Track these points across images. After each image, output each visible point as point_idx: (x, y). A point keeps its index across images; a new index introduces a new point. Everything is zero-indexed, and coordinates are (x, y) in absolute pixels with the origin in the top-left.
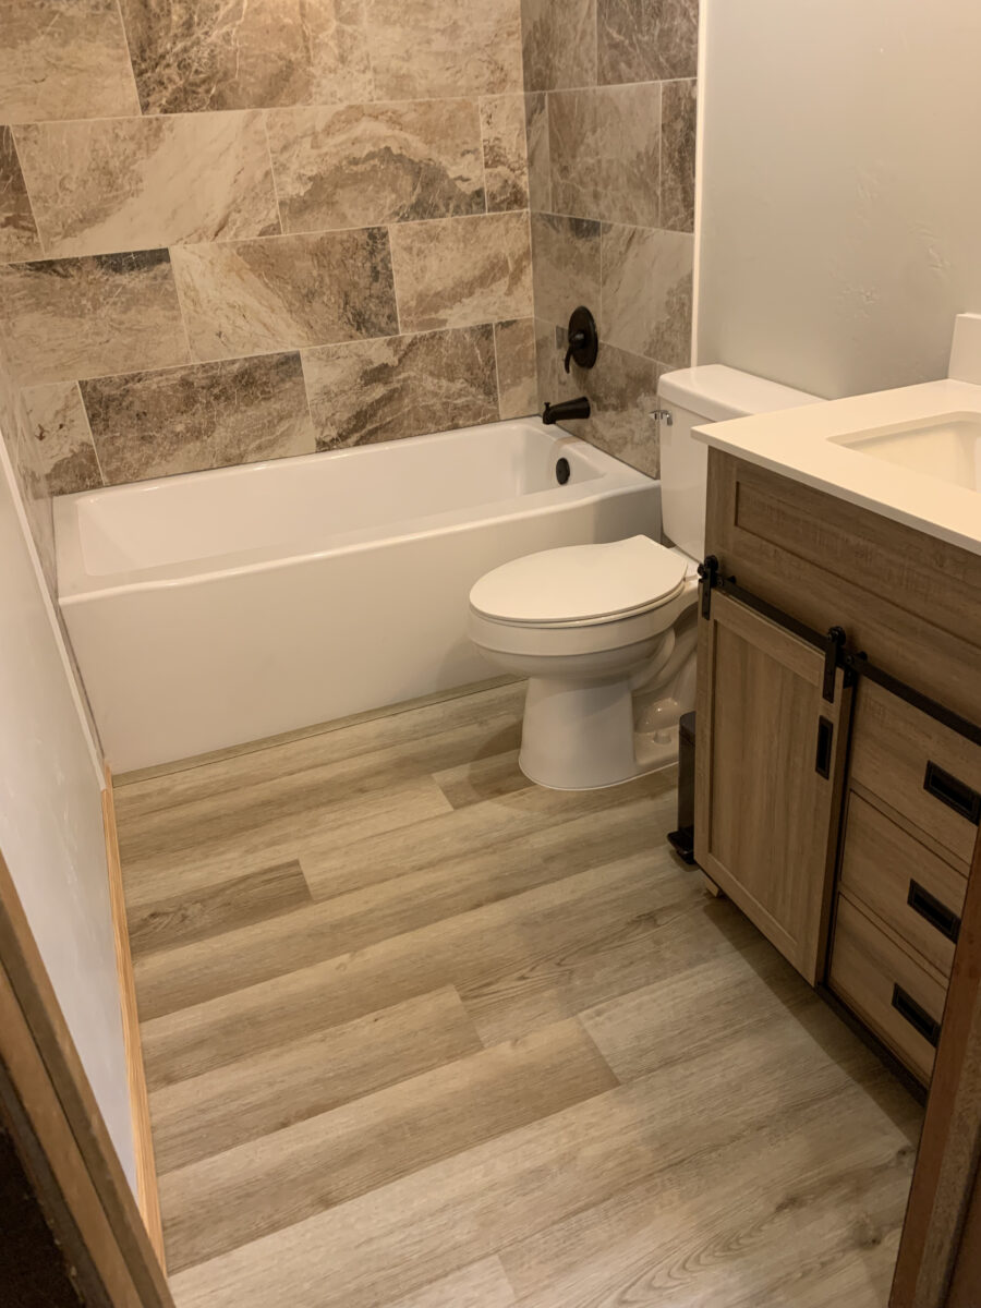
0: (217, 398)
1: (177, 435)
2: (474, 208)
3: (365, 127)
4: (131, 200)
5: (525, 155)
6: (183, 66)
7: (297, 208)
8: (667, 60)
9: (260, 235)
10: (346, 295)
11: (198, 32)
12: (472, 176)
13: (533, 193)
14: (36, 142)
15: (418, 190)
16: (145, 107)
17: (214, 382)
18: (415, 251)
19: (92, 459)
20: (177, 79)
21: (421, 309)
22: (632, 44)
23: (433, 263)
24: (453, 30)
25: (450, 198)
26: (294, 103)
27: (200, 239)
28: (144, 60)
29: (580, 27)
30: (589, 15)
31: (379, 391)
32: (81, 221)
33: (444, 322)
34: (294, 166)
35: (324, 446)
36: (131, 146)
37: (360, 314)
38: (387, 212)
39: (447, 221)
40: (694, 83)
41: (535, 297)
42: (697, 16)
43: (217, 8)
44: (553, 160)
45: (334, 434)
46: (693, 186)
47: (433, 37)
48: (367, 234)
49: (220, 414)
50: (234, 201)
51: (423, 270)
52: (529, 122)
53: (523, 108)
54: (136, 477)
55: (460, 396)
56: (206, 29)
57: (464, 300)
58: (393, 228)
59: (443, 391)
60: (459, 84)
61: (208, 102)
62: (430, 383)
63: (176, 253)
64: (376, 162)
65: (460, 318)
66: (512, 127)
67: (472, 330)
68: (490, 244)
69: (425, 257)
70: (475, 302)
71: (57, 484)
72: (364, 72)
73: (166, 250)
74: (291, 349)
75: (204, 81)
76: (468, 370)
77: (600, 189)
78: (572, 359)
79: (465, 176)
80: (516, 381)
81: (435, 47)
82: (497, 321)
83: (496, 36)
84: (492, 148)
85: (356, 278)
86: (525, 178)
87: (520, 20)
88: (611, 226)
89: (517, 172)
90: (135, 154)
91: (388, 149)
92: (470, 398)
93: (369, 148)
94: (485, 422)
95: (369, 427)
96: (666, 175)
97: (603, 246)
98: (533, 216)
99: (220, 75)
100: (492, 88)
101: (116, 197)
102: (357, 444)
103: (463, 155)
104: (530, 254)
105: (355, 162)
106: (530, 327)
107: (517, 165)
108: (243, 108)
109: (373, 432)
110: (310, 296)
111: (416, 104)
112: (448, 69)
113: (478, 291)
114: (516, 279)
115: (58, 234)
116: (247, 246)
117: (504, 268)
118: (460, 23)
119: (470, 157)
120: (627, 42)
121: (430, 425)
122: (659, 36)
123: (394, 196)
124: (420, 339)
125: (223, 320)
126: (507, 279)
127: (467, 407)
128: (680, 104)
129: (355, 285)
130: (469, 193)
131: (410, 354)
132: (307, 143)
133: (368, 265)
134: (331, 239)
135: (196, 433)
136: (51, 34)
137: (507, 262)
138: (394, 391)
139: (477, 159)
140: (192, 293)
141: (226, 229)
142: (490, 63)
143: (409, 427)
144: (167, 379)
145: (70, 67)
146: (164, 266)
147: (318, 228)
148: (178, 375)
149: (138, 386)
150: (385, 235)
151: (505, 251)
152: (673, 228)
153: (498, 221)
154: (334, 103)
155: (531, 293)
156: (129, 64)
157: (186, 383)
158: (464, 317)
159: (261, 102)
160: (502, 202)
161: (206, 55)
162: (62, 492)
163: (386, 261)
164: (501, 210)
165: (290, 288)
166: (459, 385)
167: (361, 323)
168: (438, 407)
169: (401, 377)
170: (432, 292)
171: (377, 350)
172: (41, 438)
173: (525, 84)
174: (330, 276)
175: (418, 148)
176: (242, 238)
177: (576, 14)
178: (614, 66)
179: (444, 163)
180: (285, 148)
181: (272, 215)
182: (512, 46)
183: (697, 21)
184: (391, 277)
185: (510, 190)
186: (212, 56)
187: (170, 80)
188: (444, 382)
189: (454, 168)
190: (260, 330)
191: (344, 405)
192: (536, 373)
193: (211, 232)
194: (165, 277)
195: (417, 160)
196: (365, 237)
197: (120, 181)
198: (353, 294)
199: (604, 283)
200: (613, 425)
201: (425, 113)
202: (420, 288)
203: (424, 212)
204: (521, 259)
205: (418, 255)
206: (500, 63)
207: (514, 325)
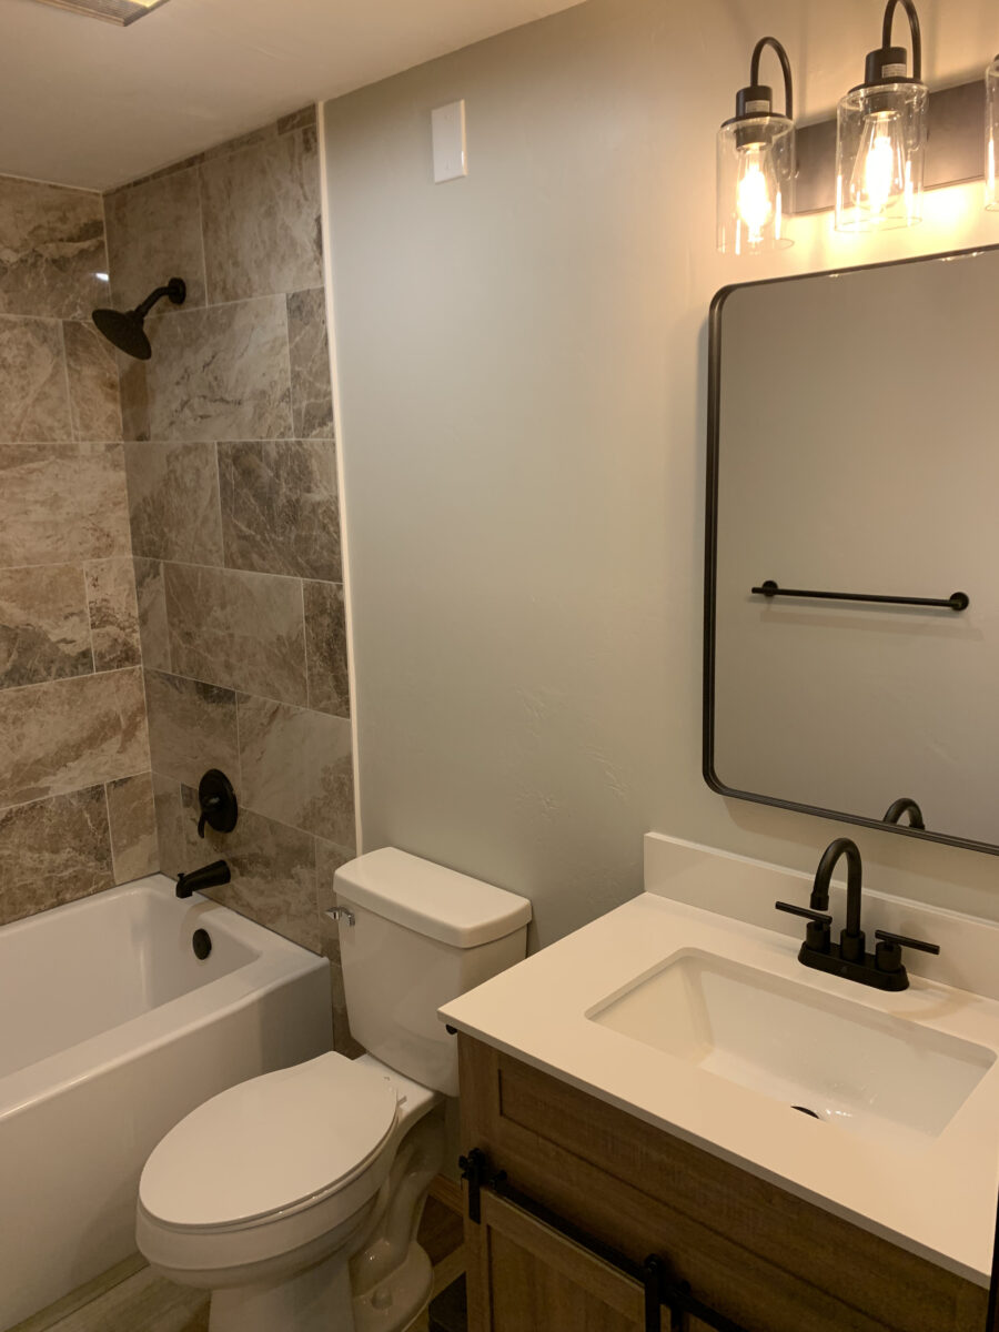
2: (80, 668)
5: (136, 613)
8: (308, 562)
12: (77, 637)
13: (145, 649)
15: (14, 656)
18: (10, 720)
21: (17, 780)
22: (264, 540)
23: (32, 729)
24: (55, 501)
25: (52, 662)
29: (200, 511)
30: (211, 505)
33: (48, 788)
39: (49, 685)
40: (340, 588)
41: (152, 752)
42: (338, 532)
44: (172, 625)
46: (346, 677)
47: (31, 508)
51: (20, 738)
52: (140, 583)
53: (132, 569)
55: (66, 867)
57: (70, 764)
59: (46, 863)
60: (61, 550)
62: (28, 859)
65: (64, 784)
66: (122, 588)
67: (80, 794)
68: (99, 704)
69: (23, 723)
70: (83, 765)
76: (74, 838)
77: (233, 660)
78: (207, 824)
79: (69, 638)
80: (133, 839)
81: (33, 517)
82: (108, 781)
83: (101, 506)
84: (99, 610)
86: (137, 636)
87: (126, 492)
88: (248, 697)
89: (127, 630)
92: (79, 867)
94: (97, 891)
96: (313, 663)
97: (239, 714)
98: (147, 672)
100: (97, 552)
103: (66, 618)
104: (147, 709)
106: (148, 782)
107: (127, 624)
111: (11, 571)
112: (48, 537)
113: (87, 752)
114: (130, 734)
117: (116, 725)
118: (62, 495)
119: (75, 619)
120: (258, 537)
121: (29, 906)
122: (296, 540)
124: (17, 812)
126: (119, 737)
127: (75, 878)
128: (325, 603)
130: (74, 654)
137: (119, 719)
139: (82, 621)
142: (95, 530)
151: (116, 709)
152: (325, 710)
153: (107, 679)
155: (148, 748)
158: (71, 781)
160: (112, 660)
164: (112, 668)
166: (64, 856)
168: (40, 883)
170: (31, 760)
173: (135, 549)
175: (14, 614)
177: (196, 500)
178: (244, 554)
179: (45, 627)
182: (120, 513)
183: (339, 537)
185: (119, 648)
188: (47, 856)
189: (57, 631)
192: (156, 829)
195: (12, 626)
199: (243, 750)
200: (261, 893)
201: (22, 580)
202: (17, 757)
203: (22, 677)
204: (134, 715)
205: (14, 723)
206: (106, 530)
207: (129, 782)
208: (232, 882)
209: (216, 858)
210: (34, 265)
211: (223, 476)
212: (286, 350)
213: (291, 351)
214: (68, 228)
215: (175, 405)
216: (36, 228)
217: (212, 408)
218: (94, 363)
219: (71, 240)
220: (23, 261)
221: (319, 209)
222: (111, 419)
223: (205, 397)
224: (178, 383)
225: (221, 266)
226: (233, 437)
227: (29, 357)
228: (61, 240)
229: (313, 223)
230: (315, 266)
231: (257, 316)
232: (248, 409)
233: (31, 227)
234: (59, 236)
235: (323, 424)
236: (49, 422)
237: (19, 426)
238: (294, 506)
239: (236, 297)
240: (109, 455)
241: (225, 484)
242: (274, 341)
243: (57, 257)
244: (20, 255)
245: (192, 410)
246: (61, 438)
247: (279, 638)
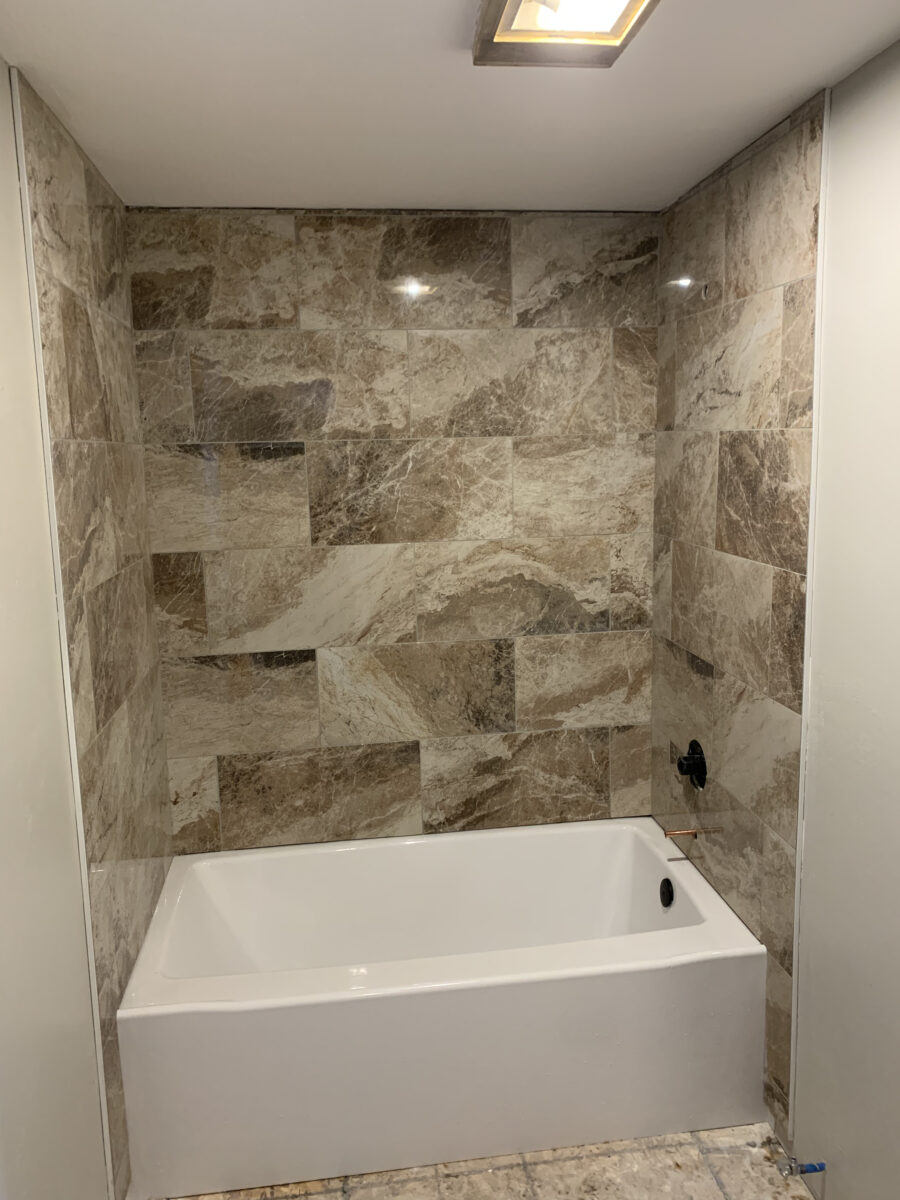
0: (338, 778)
1: (296, 809)
2: (598, 626)
3: (504, 557)
4: (290, 610)
5: (650, 583)
6: (351, 510)
7: (431, 621)
8: (779, 550)
9: (397, 642)
10: (469, 695)
11: (368, 486)
12: (597, 599)
13: (656, 616)
14: (220, 565)
15: (546, 610)
16: (315, 540)
17: (337, 764)
18: (537, 661)
19: (216, 825)
20: (345, 519)
21: (538, 710)
22: (746, 526)
23: (554, 672)
24: (591, 483)
25: (575, 617)
26: (442, 538)
27: (344, 642)
28: (319, 505)
29: (703, 495)
30: (710, 490)
31: (491, 781)
32: (246, 626)
33: (561, 723)
34: (435, 587)
35: (430, 829)
36: (299, 569)
37: (479, 712)
38: (514, 627)
39: (570, 637)
40: (804, 579)
41: (653, 707)
42: (806, 524)
43: (387, 468)
44: (674, 596)
45: (442, 818)
46: (801, 671)
47: (572, 489)
48: (494, 645)
49: (338, 792)
50: (378, 614)
51: (544, 677)
52: (656, 557)
53: (652, 545)
54: (252, 844)
55: (570, 791)
56: (375, 483)
57: (582, 705)
58: (519, 641)
59: (554, 785)
60: (592, 525)
61: (368, 536)
62: (541, 777)
63: (320, 653)
64: (509, 585)
65: (576, 720)
66: (640, 560)
67: (587, 731)
68: (612, 657)
69: (547, 665)
70: (592, 708)
71: (181, 844)
72: (506, 515)
73: (313, 651)
74: (412, 739)
75: (367, 522)
76: (580, 768)
77: (714, 637)
79: (591, 599)
80: (630, 781)
81: (572, 496)
82: (613, 725)
83: (630, 488)
84: (619, 577)
85: (480, 680)
86: (650, 602)
87: (653, 476)
88: (724, 674)
89: (642, 597)
90: (300, 574)
91: (521, 575)
92: (580, 794)
93: (504, 574)
94: (594, 819)
95: (477, 814)
96: (775, 652)
97: (716, 688)
98: (654, 635)
99: (382, 517)
100: (622, 529)
101: (277, 608)
102: (463, 829)
103: (591, 581)
104: (650, 668)
105: (491, 585)
106: (647, 733)
107: (642, 591)
108: (398, 542)
109: (481, 819)
110: (436, 693)
111: (550, 541)
112: (583, 513)
113: (596, 698)
114: (634, 690)
115: (224, 635)
116: (383, 649)
117: (623, 680)
118: (597, 478)
119: (597, 584)
120: (743, 523)
121: (537, 816)
122: (771, 528)
123: (522, 614)
124: (535, 737)
125: (355, 711)
126: (626, 689)
127: (577, 802)
128: (789, 593)
129: (478, 687)
130: (594, 613)
131: (525, 751)
132: (449, 569)
133: (492, 670)
134: (461, 647)
135: (313, 808)
136: (248, 487)
137: (626, 674)
138: (505, 782)
139: (603, 585)
140: (331, 687)
141: (368, 635)
142: (623, 509)
143: (516, 817)
144: (295, 759)
145: (259, 511)
146: (310, 664)
147: (450, 637)
148: (305, 756)
149: (269, 763)
150: (511, 646)
151: (626, 664)
152: (781, 701)
153: (620, 638)
154: (477, 539)
155: (650, 702)
156: (307, 509)
157: (311, 762)
158: (579, 720)
159: (413, 538)
160: (627, 621)
161: (372, 502)
162: (184, 853)
163: (509, 668)
164: (624, 628)
165: (418, 686)
166: (570, 781)
167: (481, 719)
168: (548, 800)
169: (514, 770)
170: (551, 697)
171: (492, 745)
172: (175, 803)
173: (655, 526)
174: (456, 678)
175: (550, 575)
176: (381, 642)
177: (700, 485)
178: (730, 538)
179: (573, 588)
180: (429, 573)
181: (411, 625)
182: (645, 495)
183: (807, 528)
184: (513, 681)
185: (633, 611)
186: (377, 503)
187: (339, 521)
188: (556, 778)
189: (581, 592)
190: (386, 721)
191: (455, 792)
192: (650, 776)
193: (354, 638)
194: (308, 673)
195: (546, 585)
196: (492, 647)
197: (284, 595)
198: (477, 694)
199: (715, 723)
201: (558, 548)
202: (540, 692)
203: (550, 627)
204: (641, 672)
205: (540, 664)
206: (632, 509)
207: (631, 730)
210: (595, 283)
211: (721, 463)
212: (779, 342)
213: (783, 342)
214: (629, 248)
215: (693, 398)
216: (600, 252)
217: (719, 399)
218: (637, 363)
219: (628, 257)
220: (586, 281)
221: (818, 197)
222: (647, 411)
223: (714, 389)
224: (696, 378)
225: (736, 266)
226: (731, 426)
227: (582, 362)
228: (620, 259)
229: (812, 212)
230: (810, 256)
231: (759, 310)
232: (745, 399)
233: (595, 252)
234: (618, 255)
235: (803, 413)
236: (593, 416)
237: (568, 421)
238: (774, 493)
239: (745, 295)
240: (642, 443)
241: (722, 472)
242: (771, 334)
243: (614, 274)
244: (584, 277)
245: (705, 403)
246: (602, 428)
247: (750, 622)
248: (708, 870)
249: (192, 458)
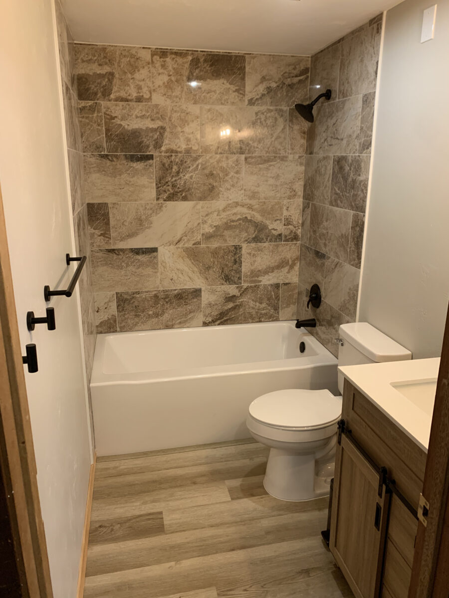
0: (167, 302)
1: (149, 315)
2: (278, 240)
3: (239, 209)
4: (147, 230)
5: (301, 222)
6: (174, 186)
7: (208, 237)
8: (355, 205)
9: (193, 245)
10: (223, 268)
11: (181, 175)
12: (278, 228)
13: (302, 236)
14: (116, 209)
15: (256, 233)
16: (158, 199)
17: (167, 297)
18: (252, 255)
19: (115, 321)
20: (171, 190)
21: (252, 276)
22: (343, 195)
23: (259, 259)
24: (277, 177)
25: (268, 236)
26: (213, 200)
27: (170, 245)
28: (160, 183)
29: (325, 183)
30: (328, 180)
31: (231, 305)
32: (128, 236)
33: (261, 281)
34: (209, 222)
35: (205, 324)
36: (150, 212)
37: (227, 276)
38: (243, 240)
39: (266, 244)
40: (364, 216)
41: (299, 275)
42: (366, 193)
43: (189, 167)
44: (311, 227)
45: (210, 320)
46: (361, 252)
47: (269, 179)
48: (234, 247)
49: (167, 309)
50: (185, 233)
51: (254, 261)
52: (303, 211)
53: (302, 205)
54: (130, 329)
55: (263, 310)
56: (184, 174)
57: (269, 274)
58: (244, 246)
59: (257, 307)
60: (277, 196)
61: (181, 198)
62: (252, 304)
63: (160, 249)
64: (241, 222)
65: (267, 280)
66: (297, 212)
67: (271, 285)
68: (283, 254)
69: (256, 257)
70: (274, 275)
71: (100, 329)
72: (241, 190)
73: (157, 248)
74: (198, 287)
75: (180, 191)
76: (268, 300)
77: (327, 242)
78: (310, 303)
79: (275, 228)
80: (288, 306)
81: (269, 183)
82: (282, 283)
83: (294, 179)
84: (287, 219)
85: (227, 263)
86: (300, 230)
87: (304, 174)
88: (330, 257)
89: (297, 228)
90: (151, 214)
91: (246, 217)
92: (268, 311)
93: (239, 217)
94: (273, 321)
95: (225, 318)
96: (351, 246)
97: (326, 263)
98: (301, 244)
99: (187, 189)
100: (289, 198)
101: (142, 229)
102: (219, 324)
103: (275, 221)
104: (299, 258)
105: (233, 221)
106: (296, 286)
107: (297, 226)
108: (193, 201)
109: (226, 320)
110: (209, 268)
111: (259, 202)
112: (273, 190)
113: (276, 271)
114: (292, 267)
115: (118, 240)
116: (187, 248)
117: (287, 263)
118: (280, 175)
119: (278, 222)
120: (341, 194)
121: (250, 320)
122: (353, 196)
123: (246, 234)
124: (250, 287)
125: (174, 275)
126: (288, 267)
127: (266, 314)
128: (358, 222)
129: (227, 265)
130: (276, 235)
131: (245, 292)
132: (216, 214)
133: (233, 258)
134: (220, 248)
135: (157, 315)
136: (129, 174)
137: (289, 261)
138: (237, 305)
139: (281, 223)
140: (164, 264)
141: (181, 242)
142: (290, 189)
143: (241, 320)
144: (149, 294)
145: (133, 185)
146: (155, 254)
147: (215, 244)
148: (154, 293)
149: (138, 296)
150: (241, 248)
151: (289, 256)
152: (353, 265)
153: (287, 245)
154: (227, 201)
155: (298, 273)
156: (155, 184)
157: (156, 296)
158: (269, 280)
159: (200, 199)
160: (290, 238)
161: (183, 183)
162: (101, 333)
163: (240, 257)
164: (289, 241)
165: (201, 265)
166: (264, 305)
167: (227, 279)
168: (254, 313)
169: (240, 300)
170: (257, 270)
171: (232, 290)
172: (98, 312)
173: (304, 196)
174: (218, 261)
175: (258, 217)
176: (186, 245)
177: (324, 179)
178: (336, 200)
179: (268, 223)
180: (207, 215)
181: (198, 239)
182: (300, 183)
183: (367, 195)
184: (241, 263)
185: (293, 234)
186: (185, 183)
187: (168, 190)
188: (258, 304)
189: (271, 225)
190: (187, 279)
191: (216, 309)
192: (296, 303)
193: (175, 243)
194: (155, 258)
195: (257, 222)
196: (233, 248)
197: (144, 223)
198: (226, 268)
199: (325, 278)
200: (324, 333)
201: (262, 205)
202: (252, 268)
203: (258, 240)
204: (295, 260)
205: (253, 256)
206: (294, 189)
207: (289, 285)
208: (317, 328)
209: (312, 317)
210: (282, 87)
211: (333, 169)
212: (360, 117)
213: (361, 118)
214: (296, 72)
215: (322, 140)
216: (284, 73)
217: (334, 142)
218: (298, 124)
219: (296, 76)
220: (278, 86)
221: (378, 58)
222: (302, 146)
223: (332, 137)
224: (324, 132)
225: (343, 84)
226: (339, 154)
227: (275, 122)
228: (293, 77)
229: (375, 64)
230: (374, 82)
231: (352, 104)
232: (345, 142)
233: (282, 73)
234: (292, 75)
235: (368, 148)
236: (279, 147)
237: (268, 148)
238: (354, 181)
239: (347, 96)
240: (299, 160)
241: (334, 172)
242: (356, 114)
243: (290, 83)
244: (277, 84)
245: (327, 143)
246: (282, 153)
247: (342, 235)
248: (320, 337)
249: (104, 160)
